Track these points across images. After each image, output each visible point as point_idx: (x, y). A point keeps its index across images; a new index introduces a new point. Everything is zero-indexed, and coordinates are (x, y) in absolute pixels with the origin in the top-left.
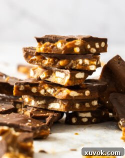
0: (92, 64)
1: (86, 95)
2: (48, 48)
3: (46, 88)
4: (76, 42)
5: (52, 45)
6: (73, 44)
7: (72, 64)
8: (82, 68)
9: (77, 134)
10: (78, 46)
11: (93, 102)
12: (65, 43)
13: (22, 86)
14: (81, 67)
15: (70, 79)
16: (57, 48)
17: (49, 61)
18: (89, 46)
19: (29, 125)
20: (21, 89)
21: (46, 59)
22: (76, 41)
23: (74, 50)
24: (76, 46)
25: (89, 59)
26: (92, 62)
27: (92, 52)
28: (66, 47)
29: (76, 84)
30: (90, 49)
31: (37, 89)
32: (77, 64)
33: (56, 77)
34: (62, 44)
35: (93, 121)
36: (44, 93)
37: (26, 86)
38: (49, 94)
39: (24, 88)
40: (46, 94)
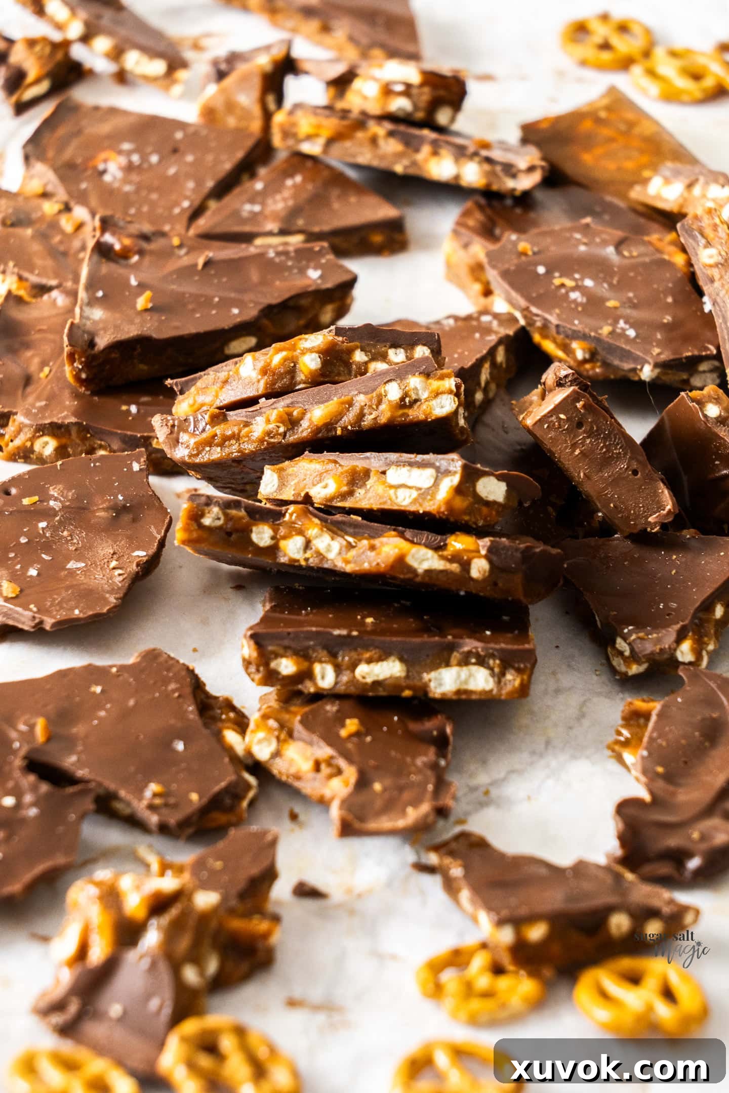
1: (474, 575)
3: (312, 532)
13: (216, 510)
20: (207, 521)
31: (276, 531)
36: (302, 552)
37: (233, 512)
38: (322, 557)
39: (222, 518)
40: (308, 555)
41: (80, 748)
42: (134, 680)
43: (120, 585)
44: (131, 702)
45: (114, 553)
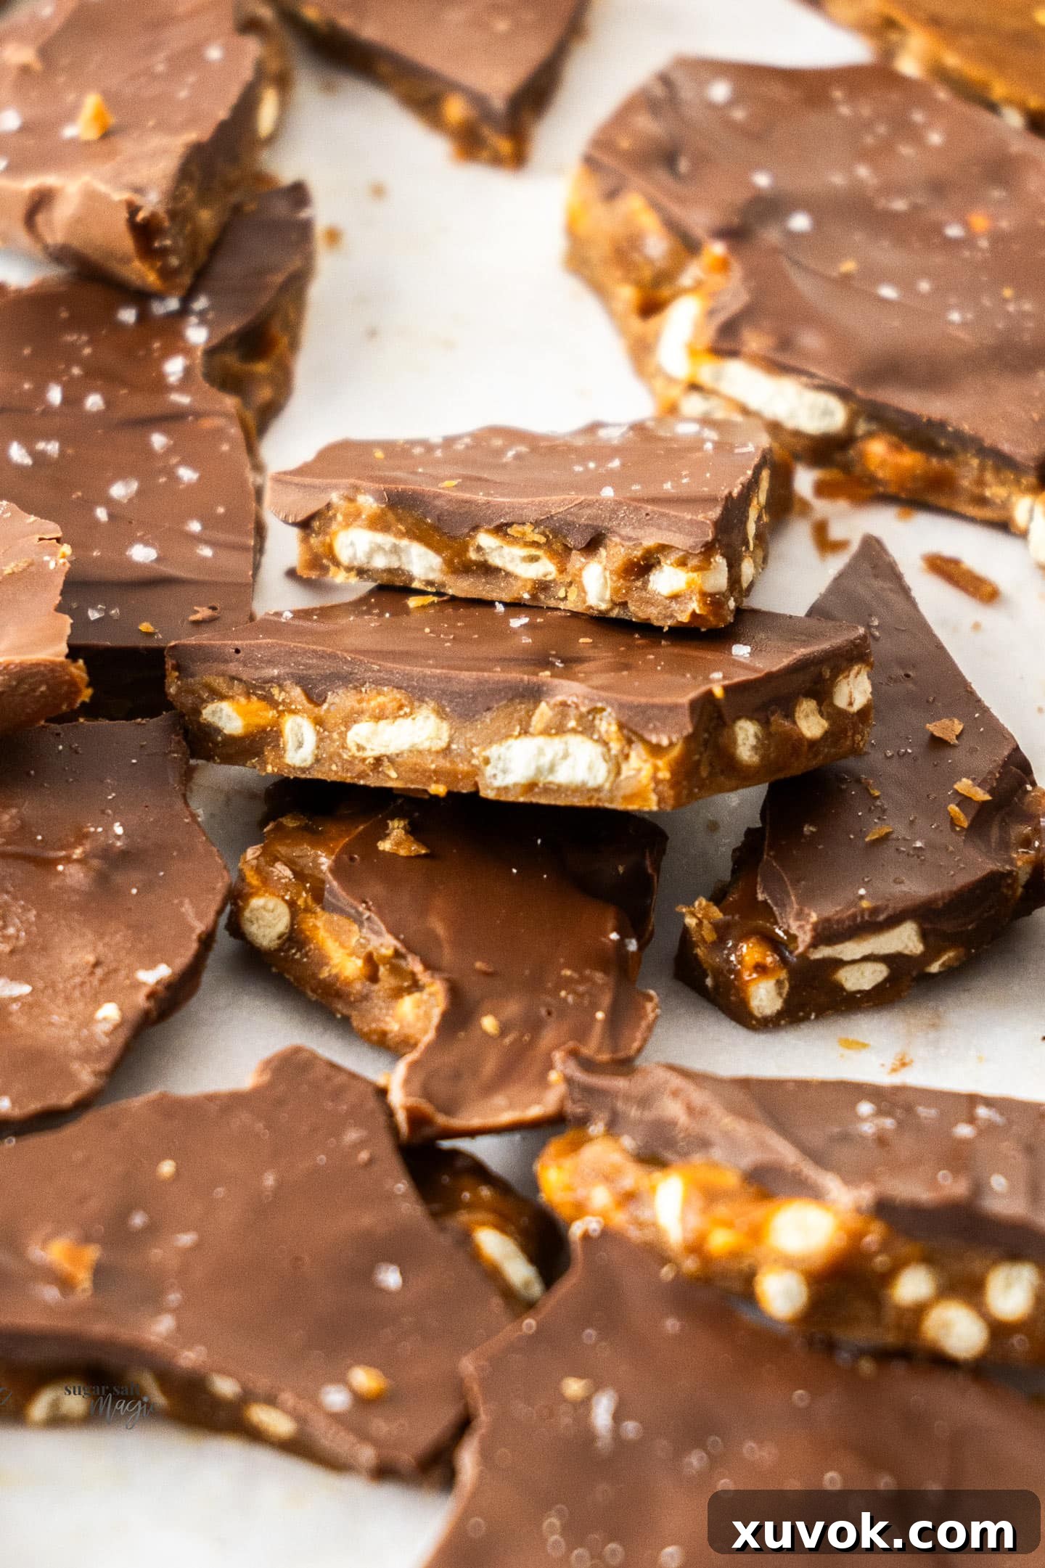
41: (174, 1297)
42: (267, 1127)
43: (107, 1040)
44: (269, 1180)
45: (97, 964)
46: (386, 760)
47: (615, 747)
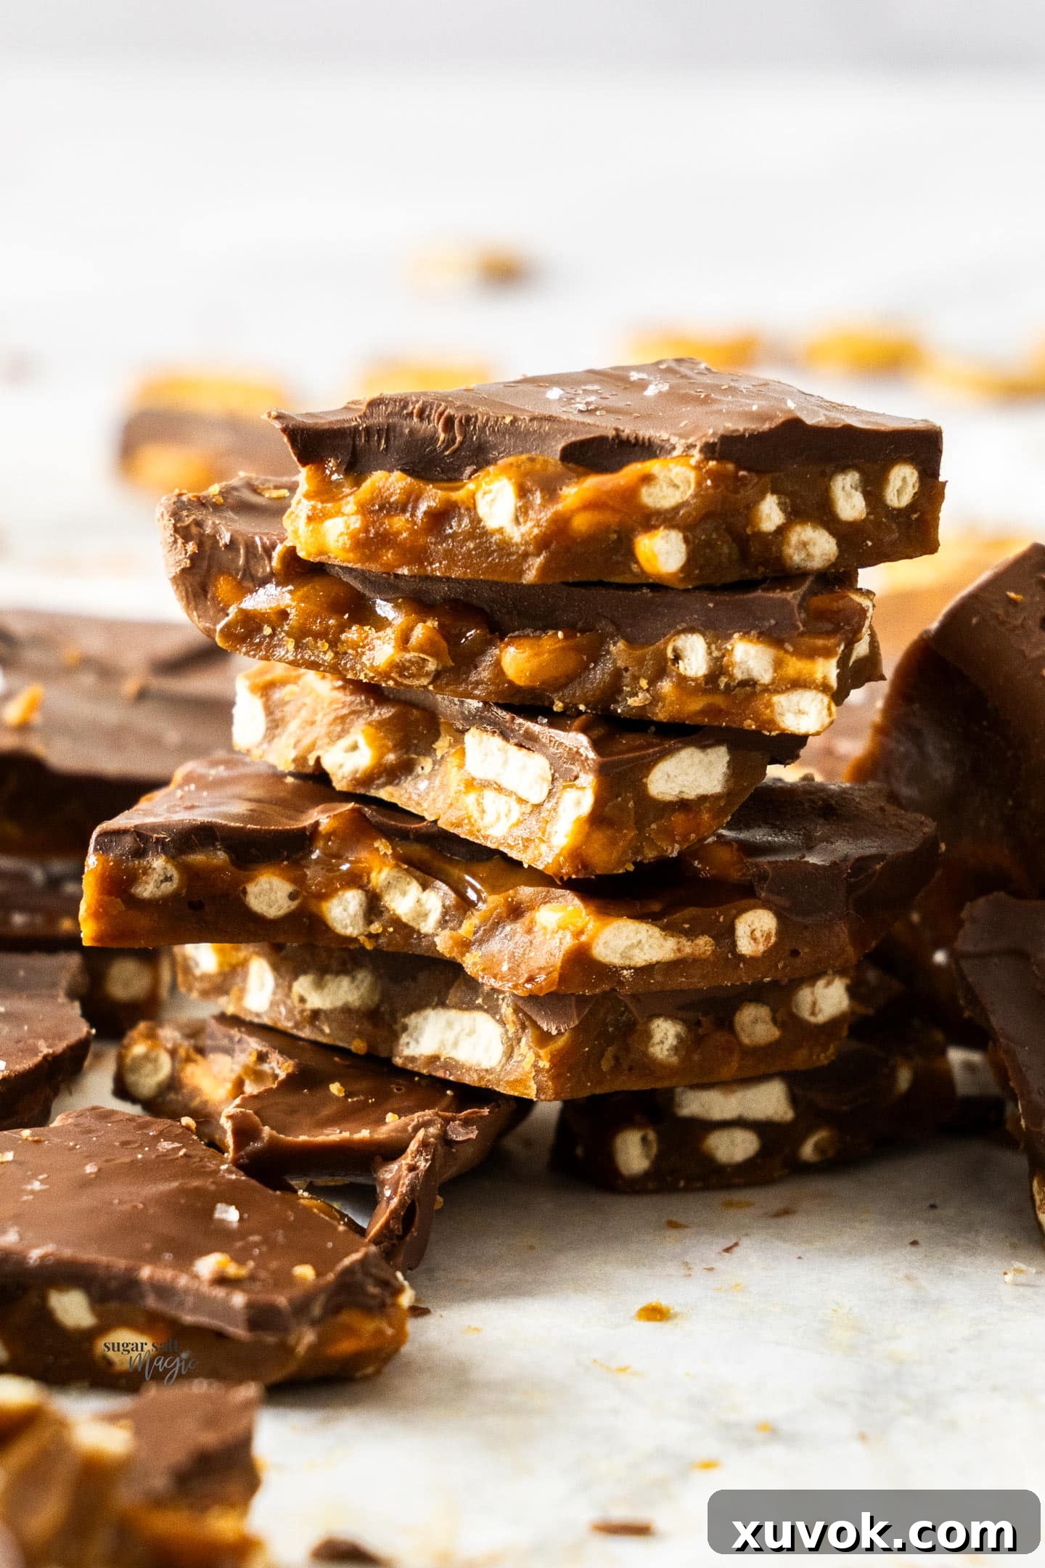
0: (798, 684)
1: (745, 946)
2: (399, 523)
3: (381, 876)
4: (647, 479)
5: (432, 497)
6: (629, 495)
7: (617, 674)
8: (710, 711)
9: (655, 1313)
10: (667, 519)
11: (805, 996)
12: (551, 491)
13: (159, 863)
14: (696, 705)
15: (598, 819)
16: (478, 531)
17: (404, 640)
18: (770, 513)
19: (222, 1280)
20: (147, 889)
21: (380, 624)
22: (653, 466)
23: (630, 554)
24: (652, 520)
25: (773, 638)
26: (795, 666)
27: (796, 557)
28: (560, 528)
29: (650, 854)
30: (781, 531)
31: (299, 881)
32: (660, 672)
33: (471, 784)
34: (523, 492)
35: (808, 1151)
36: (361, 922)
37: (198, 858)
38: (407, 930)
39: (176, 876)
40: (376, 928)
46: (323, 1014)
47: (511, 1029)
